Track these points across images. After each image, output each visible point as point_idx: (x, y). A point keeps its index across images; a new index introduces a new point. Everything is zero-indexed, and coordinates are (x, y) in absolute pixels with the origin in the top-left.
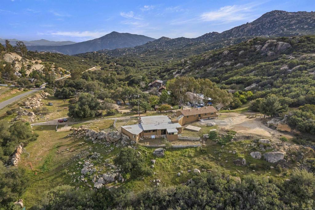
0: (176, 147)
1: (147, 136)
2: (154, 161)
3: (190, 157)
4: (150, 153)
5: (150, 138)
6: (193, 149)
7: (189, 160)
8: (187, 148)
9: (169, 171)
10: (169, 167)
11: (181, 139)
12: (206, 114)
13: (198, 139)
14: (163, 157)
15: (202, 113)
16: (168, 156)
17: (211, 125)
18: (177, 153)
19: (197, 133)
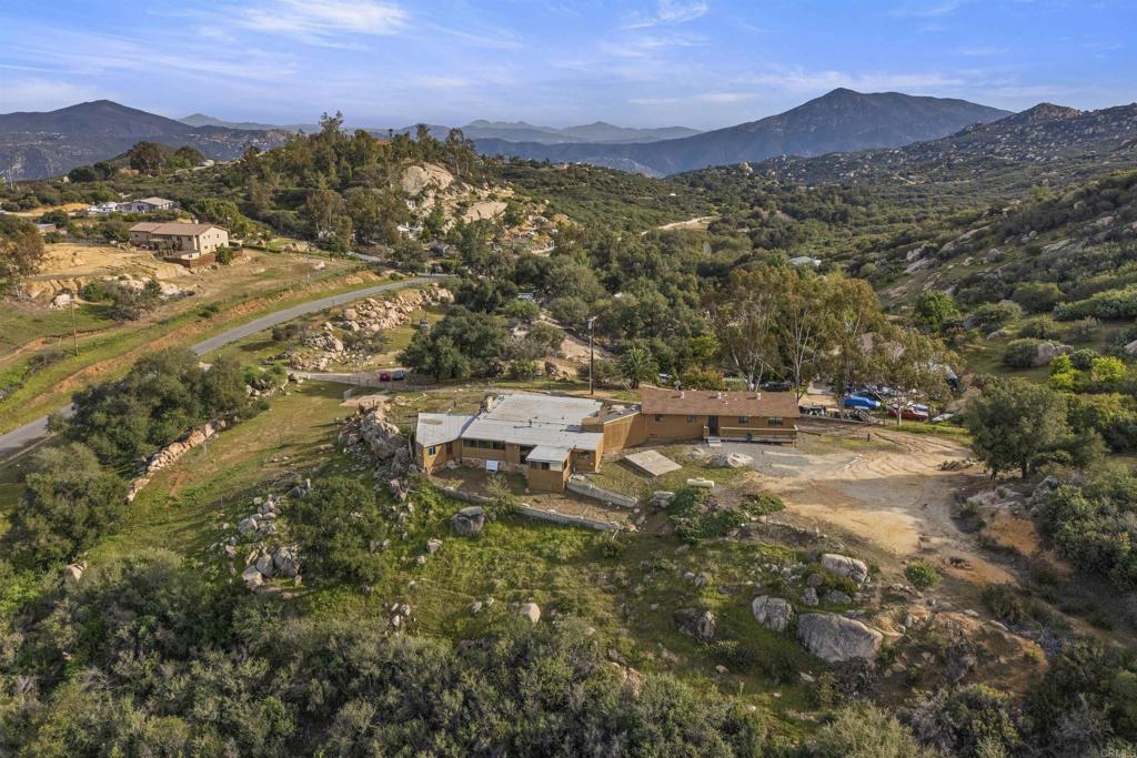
0: (536, 514)
1: (473, 460)
2: (434, 544)
3: (552, 560)
4: (439, 515)
5: (481, 466)
6: (584, 535)
7: (541, 567)
8: (567, 525)
9: (455, 590)
10: (465, 576)
11: (578, 491)
12: (742, 420)
13: (629, 505)
14: (474, 538)
15: (724, 411)
16: (492, 541)
17: (722, 464)
18: (522, 537)
19: (647, 481)
